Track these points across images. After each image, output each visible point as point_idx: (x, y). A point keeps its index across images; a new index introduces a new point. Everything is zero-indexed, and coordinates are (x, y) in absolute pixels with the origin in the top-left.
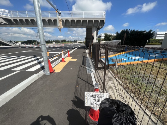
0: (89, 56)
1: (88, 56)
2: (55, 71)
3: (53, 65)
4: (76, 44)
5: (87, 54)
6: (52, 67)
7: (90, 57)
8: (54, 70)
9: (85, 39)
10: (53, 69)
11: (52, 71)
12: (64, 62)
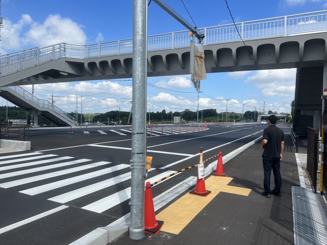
0: (309, 182)
1: (304, 180)
2: (163, 229)
3: (158, 202)
4: (253, 126)
5: (300, 170)
6: (156, 209)
7: (314, 185)
8: (161, 223)
9: (293, 105)
10: (158, 217)
11: (152, 227)
12: (203, 195)
